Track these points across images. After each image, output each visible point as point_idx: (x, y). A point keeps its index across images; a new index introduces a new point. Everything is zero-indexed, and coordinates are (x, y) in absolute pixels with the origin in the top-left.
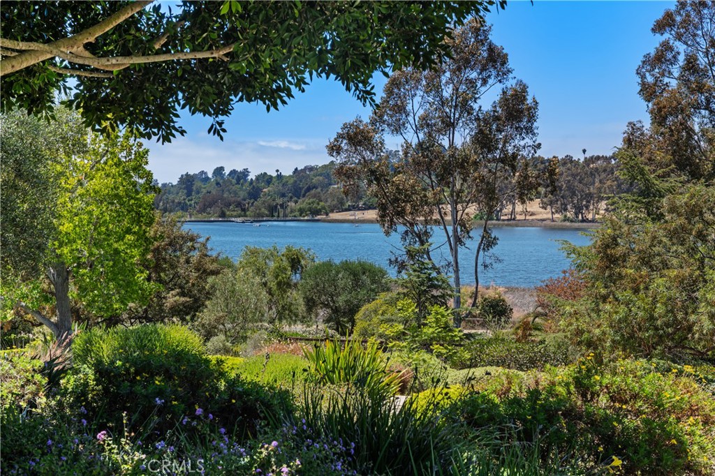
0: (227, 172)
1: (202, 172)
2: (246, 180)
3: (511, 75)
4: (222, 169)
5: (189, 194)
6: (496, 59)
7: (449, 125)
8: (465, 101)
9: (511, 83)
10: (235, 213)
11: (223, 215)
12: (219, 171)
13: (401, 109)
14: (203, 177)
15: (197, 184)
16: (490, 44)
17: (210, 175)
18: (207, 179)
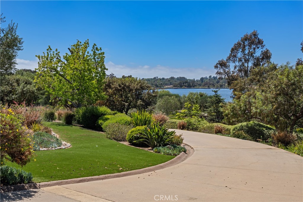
0: (212, 77)
1: (206, 77)
2: (216, 79)
3: (265, 46)
4: (211, 76)
5: (202, 82)
6: (260, 42)
7: (247, 61)
8: (252, 54)
9: (264, 49)
10: (211, 87)
11: (209, 87)
12: (210, 77)
13: (235, 56)
14: (206, 78)
15: (204, 80)
16: (258, 38)
17: (208, 78)
18: (207, 78)
